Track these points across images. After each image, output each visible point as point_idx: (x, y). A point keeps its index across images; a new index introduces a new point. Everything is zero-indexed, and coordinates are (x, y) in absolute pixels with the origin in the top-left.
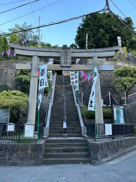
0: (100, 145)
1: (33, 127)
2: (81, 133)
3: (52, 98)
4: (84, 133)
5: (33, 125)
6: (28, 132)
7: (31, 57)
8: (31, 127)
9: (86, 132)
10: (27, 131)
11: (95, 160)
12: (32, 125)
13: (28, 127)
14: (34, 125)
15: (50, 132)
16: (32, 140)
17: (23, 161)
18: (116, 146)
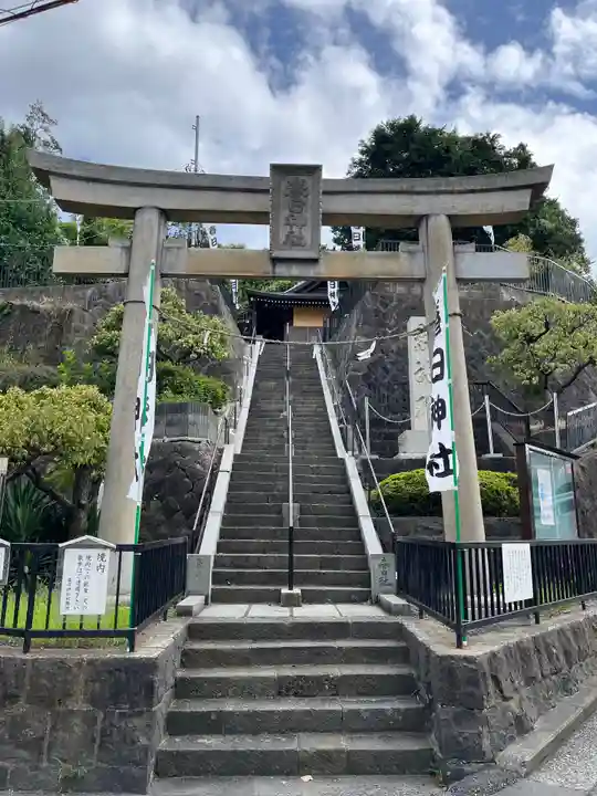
0: (486, 667)
1: (107, 558)
2: (366, 582)
3: (238, 426)
4: (384, 582)
5: (106, 547)
6: (78, 589)
7: (130, 213)
8: (95, 561)
9: (393, 576)
10: (75, 581)
11: (461, 759)
12: (100, 551)
13: (80, 558)
14: (112, 549)
15: (217, 578)
16: (98, 633)
17: (40, 760)
18: (558, 659)
